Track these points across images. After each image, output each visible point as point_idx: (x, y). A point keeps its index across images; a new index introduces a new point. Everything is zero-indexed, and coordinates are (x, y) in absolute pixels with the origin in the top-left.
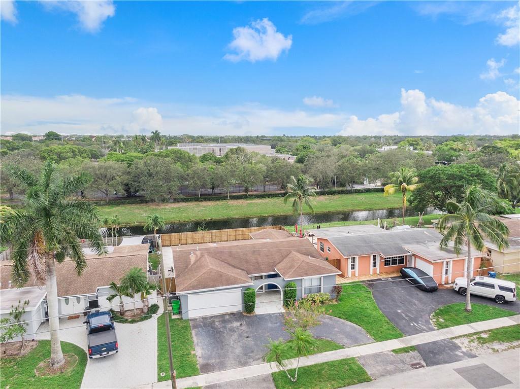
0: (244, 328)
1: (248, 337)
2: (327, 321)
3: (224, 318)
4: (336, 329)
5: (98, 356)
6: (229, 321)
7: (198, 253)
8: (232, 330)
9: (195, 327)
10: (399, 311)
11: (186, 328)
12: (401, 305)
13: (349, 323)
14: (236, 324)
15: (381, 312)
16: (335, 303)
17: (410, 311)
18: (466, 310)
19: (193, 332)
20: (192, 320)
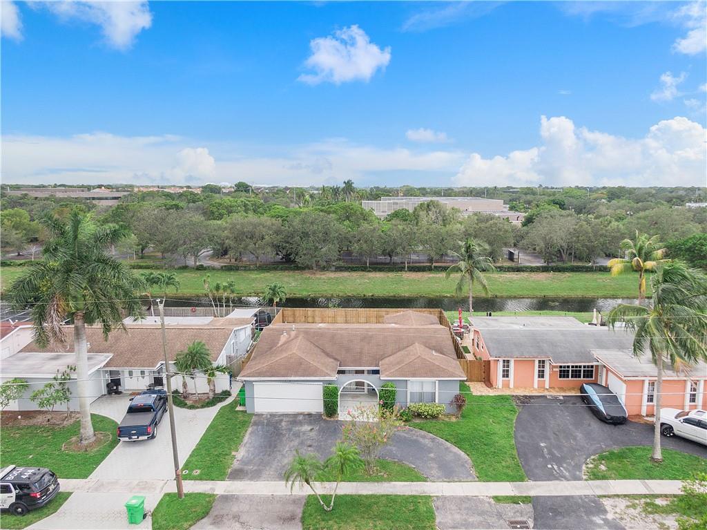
0: (313, 434)
1: (310, 446)
2: (427, 441)
3: (295, 419)
4: (432, 455)
5: (127, 439)
6: (301, 423)
7: (293, 334)
8: (297, 435)
9: (255, 424)
10: (542, 445)
11: (244, 424)
12: (552, 436)
13: (456, 450)
14: (306, 428)
15: (513, 442)
16: (454, 419)
17: (559, 448)
18: (652, 459)
19: (250, 430)
20: (256, 415)
